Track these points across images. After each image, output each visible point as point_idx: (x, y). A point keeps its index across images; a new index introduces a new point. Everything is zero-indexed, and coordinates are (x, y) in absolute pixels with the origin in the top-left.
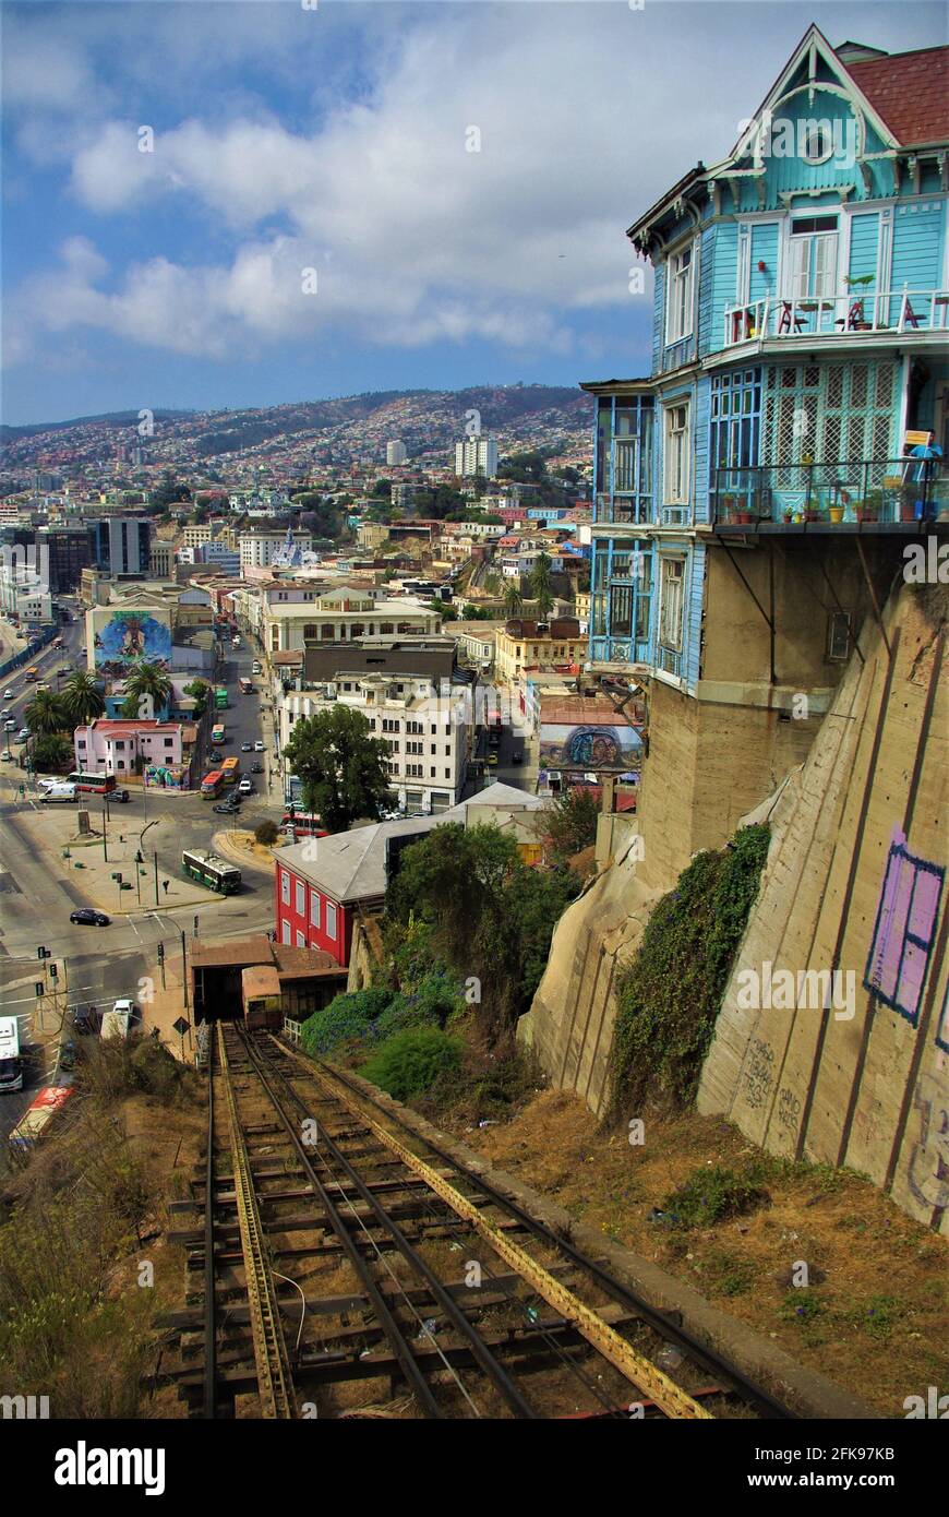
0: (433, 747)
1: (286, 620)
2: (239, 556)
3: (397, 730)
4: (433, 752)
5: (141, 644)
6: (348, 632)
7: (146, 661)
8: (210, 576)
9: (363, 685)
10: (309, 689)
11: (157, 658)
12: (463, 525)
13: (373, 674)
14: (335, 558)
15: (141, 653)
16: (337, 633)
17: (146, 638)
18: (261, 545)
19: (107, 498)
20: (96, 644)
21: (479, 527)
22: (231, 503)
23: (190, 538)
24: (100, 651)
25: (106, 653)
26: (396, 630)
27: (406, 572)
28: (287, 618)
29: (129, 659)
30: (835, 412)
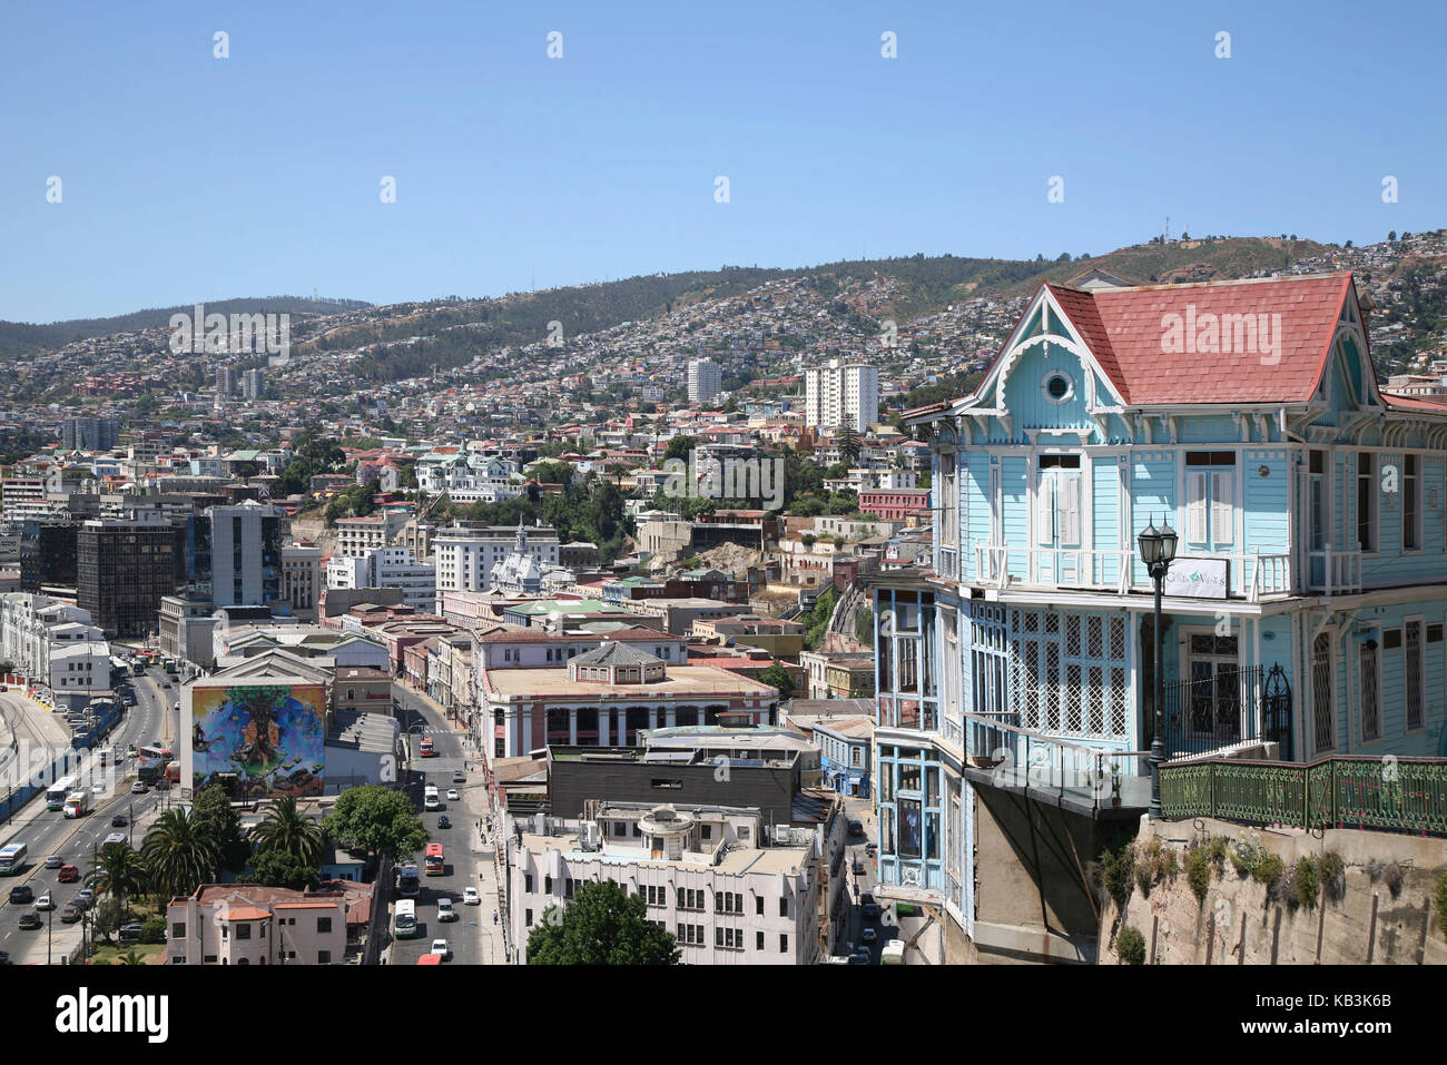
0: (760, 936)
1: (517, 702)
2: (434, 575)
4: (760, 946)
5: (273, 744)
6: (622, 721)
7: (281, 772)
8: (384, 610)
9: (644, 826)
10: (557, 832)
11: (298, 767)
12: (818, 520)
13: (661, 807)
14: (598, 578)
15: (272, 758)
16: (604, 722)
17: (282, 732)
18: (472, 555)
19: (203, 464)
20: (196, 742)
21: (846, 526)
22: (420, 478)
23: (349, 539)
24: (203, 755)
25: (212, 758)
26: (701, 718)
27: (719, 604)
28: (519, 698)
29: (252, 770)
30: (1073, 660)
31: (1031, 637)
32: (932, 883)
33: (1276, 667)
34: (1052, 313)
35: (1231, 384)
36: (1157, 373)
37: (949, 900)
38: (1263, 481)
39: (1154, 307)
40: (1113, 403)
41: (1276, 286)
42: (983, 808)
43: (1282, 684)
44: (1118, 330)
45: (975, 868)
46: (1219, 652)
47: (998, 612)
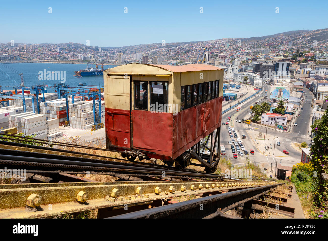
2: (315, 72)
5: (282, 95)
8: (305, 77)
10: (323, 111)
11: (285, 99)
15: (281, 97)
17: (283, 93)
20: (271, 94)
23: (301, 67)
25: (273, 96)
29: (278, 98)
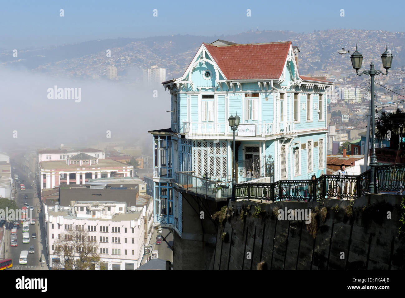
0: (126, 239)
3: (107, 231)
4: (126, 242)
6: (84, 177)
9: (90, 208)
13: (95, 202)
16: (78, 177)
30: (211, 155)
31: (199, 148)
32: (170, 222)
33: (270, 155)
34: (206, 52)
35: (257, 73)
36: (236, 70)
37: (175, 227)
38: (267, 102)
39: (236, 51)
40: (223, 79)
41: (270, 45)
42: (185, 200)
43: (272, 160)
44: (225, 57)
45: (182, 217)
46: (254, 152)
47: (189, 142)
